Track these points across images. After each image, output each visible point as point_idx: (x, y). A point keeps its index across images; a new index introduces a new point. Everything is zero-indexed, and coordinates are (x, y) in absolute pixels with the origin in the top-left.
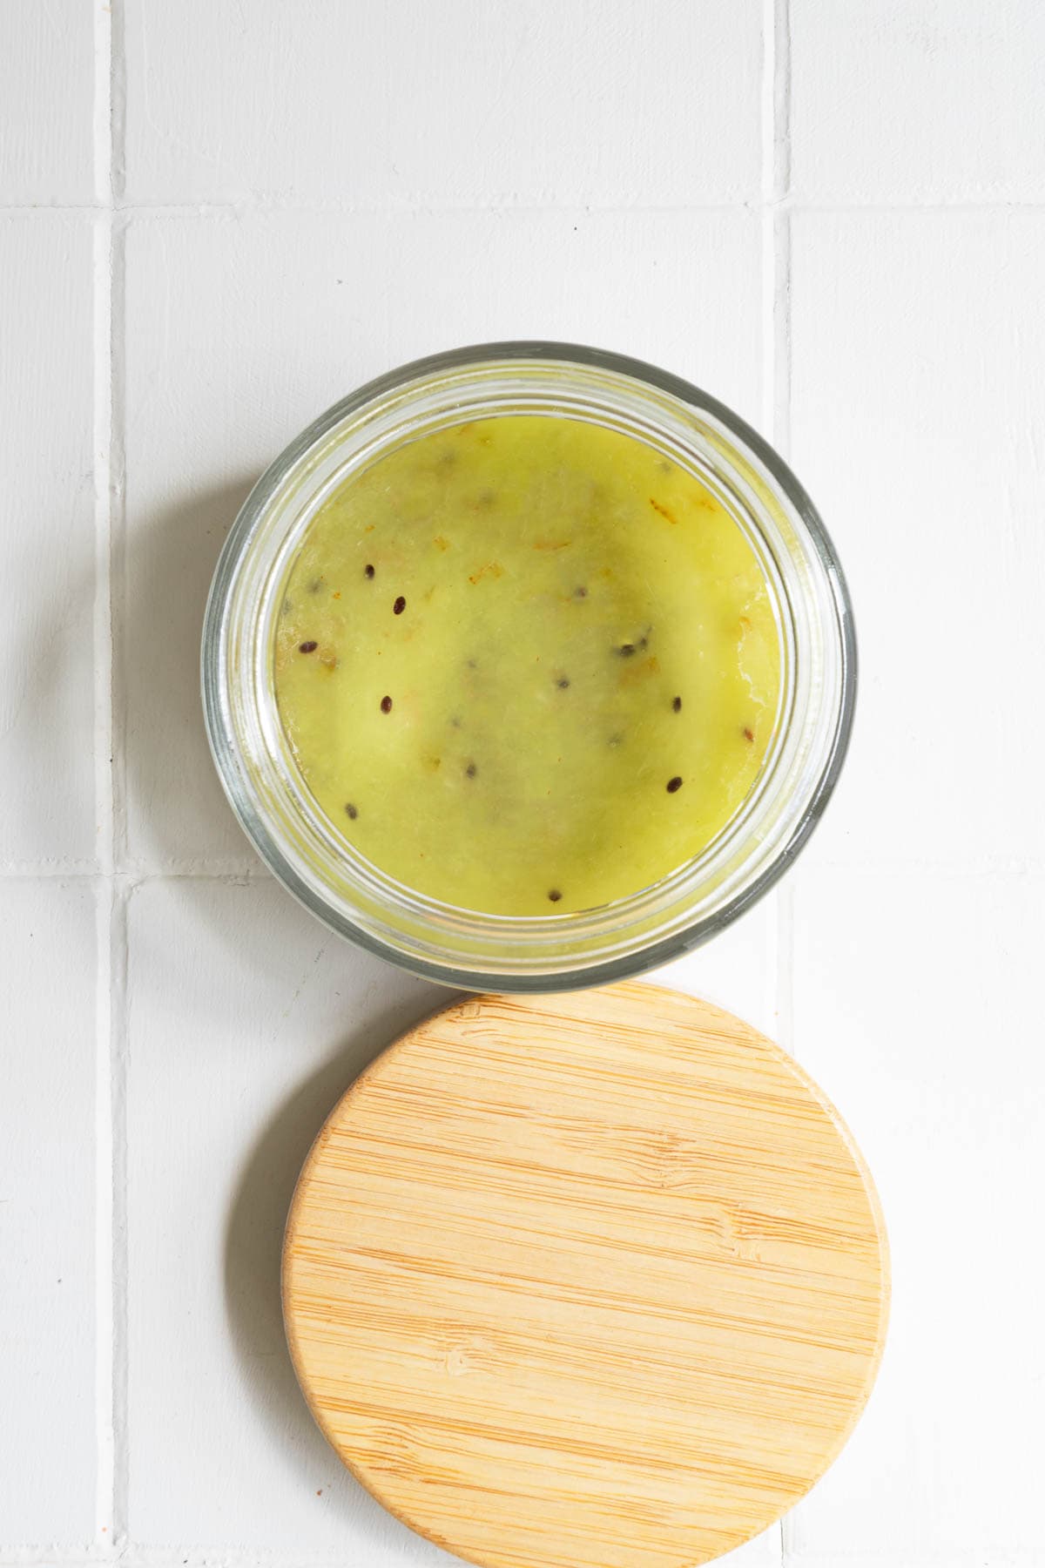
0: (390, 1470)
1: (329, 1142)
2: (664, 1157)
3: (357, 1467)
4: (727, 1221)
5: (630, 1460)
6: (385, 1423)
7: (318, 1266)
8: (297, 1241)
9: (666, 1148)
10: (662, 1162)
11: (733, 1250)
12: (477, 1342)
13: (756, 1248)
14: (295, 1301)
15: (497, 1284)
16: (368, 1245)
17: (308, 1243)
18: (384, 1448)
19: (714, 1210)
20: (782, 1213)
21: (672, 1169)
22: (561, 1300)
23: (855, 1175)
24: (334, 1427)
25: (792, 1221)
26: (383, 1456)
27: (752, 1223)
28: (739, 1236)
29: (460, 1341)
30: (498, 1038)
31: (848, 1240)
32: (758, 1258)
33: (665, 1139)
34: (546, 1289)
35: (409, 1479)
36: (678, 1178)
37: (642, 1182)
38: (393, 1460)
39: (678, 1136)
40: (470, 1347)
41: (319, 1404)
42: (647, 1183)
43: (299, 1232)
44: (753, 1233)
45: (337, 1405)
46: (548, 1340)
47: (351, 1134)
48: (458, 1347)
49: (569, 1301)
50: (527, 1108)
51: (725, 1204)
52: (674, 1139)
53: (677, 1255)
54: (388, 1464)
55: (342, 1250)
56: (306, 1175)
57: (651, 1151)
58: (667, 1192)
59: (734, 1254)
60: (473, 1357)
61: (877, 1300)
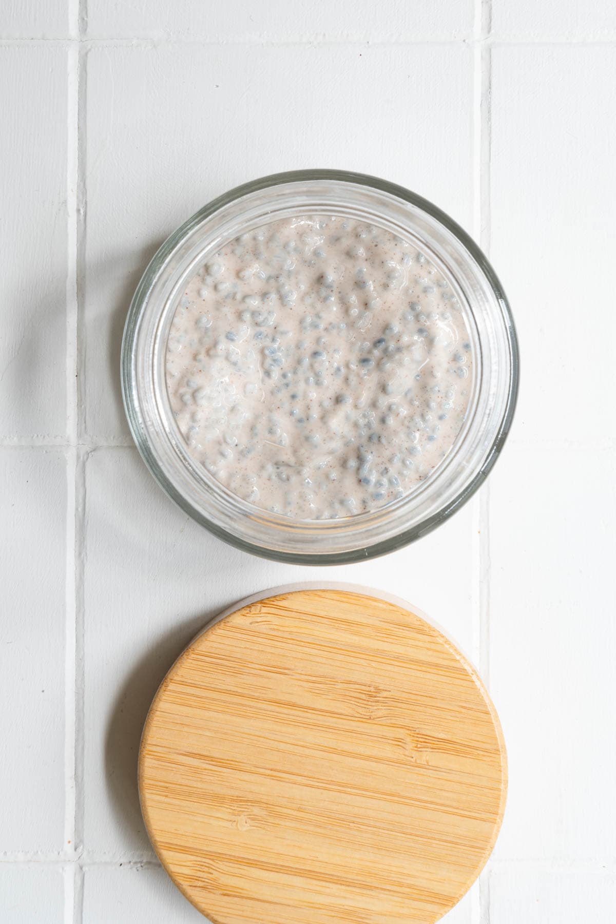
0: (202, 887)
1: (169, 688)
2: (371, 700)
3: (182, 885)
4: (408, 739)
5: (348, 884)
6: (199, 859)
7: (160, 763)
8: (148, 748)
9: (372, 694)
10: (370, 703)
11: (412, 758)
12: (256, 811)
13: (427, 756)
14: (146, 784)
15: (268, 775)
16: (190, 750)
17: (154, 748)
18: (199, 874)
19: (401, 733)
20: (442, 736)
21: (375, 708)
22: (307, 786)
23: (487, 713)
24: (168, 861)
25: (448, 740)
26: (198, 879)
27: (424, 741)
28: (416, 749)
29: (246, 810)
30: (271, 627)
31: (482, 753)
32: (428, 763)
33: (372, 689)
34: (299, 779)
35: (214, 894)
36: (380, 714)
37: (359, 715)
38: (204, 881)
39: (380, 688)
40: (251, 813)
41: (159, 847)
42: (362, 716)
43: (149, 742)
44: (424, 748)
45: (171, 847)
46: (299, 810)
47: (182, 683)
48: (246, 813)
49: (312, 786)
50: (289, 669)
51: (408, 730)
52: (378, 690)
53: (378, 760)
54: (200, 884)
55: (175, 753)
56: (154, 707)
57: (363, 697)
58: (374, 722)
59: (413, 760)
60: (253, 820)
61: (499, 790)
